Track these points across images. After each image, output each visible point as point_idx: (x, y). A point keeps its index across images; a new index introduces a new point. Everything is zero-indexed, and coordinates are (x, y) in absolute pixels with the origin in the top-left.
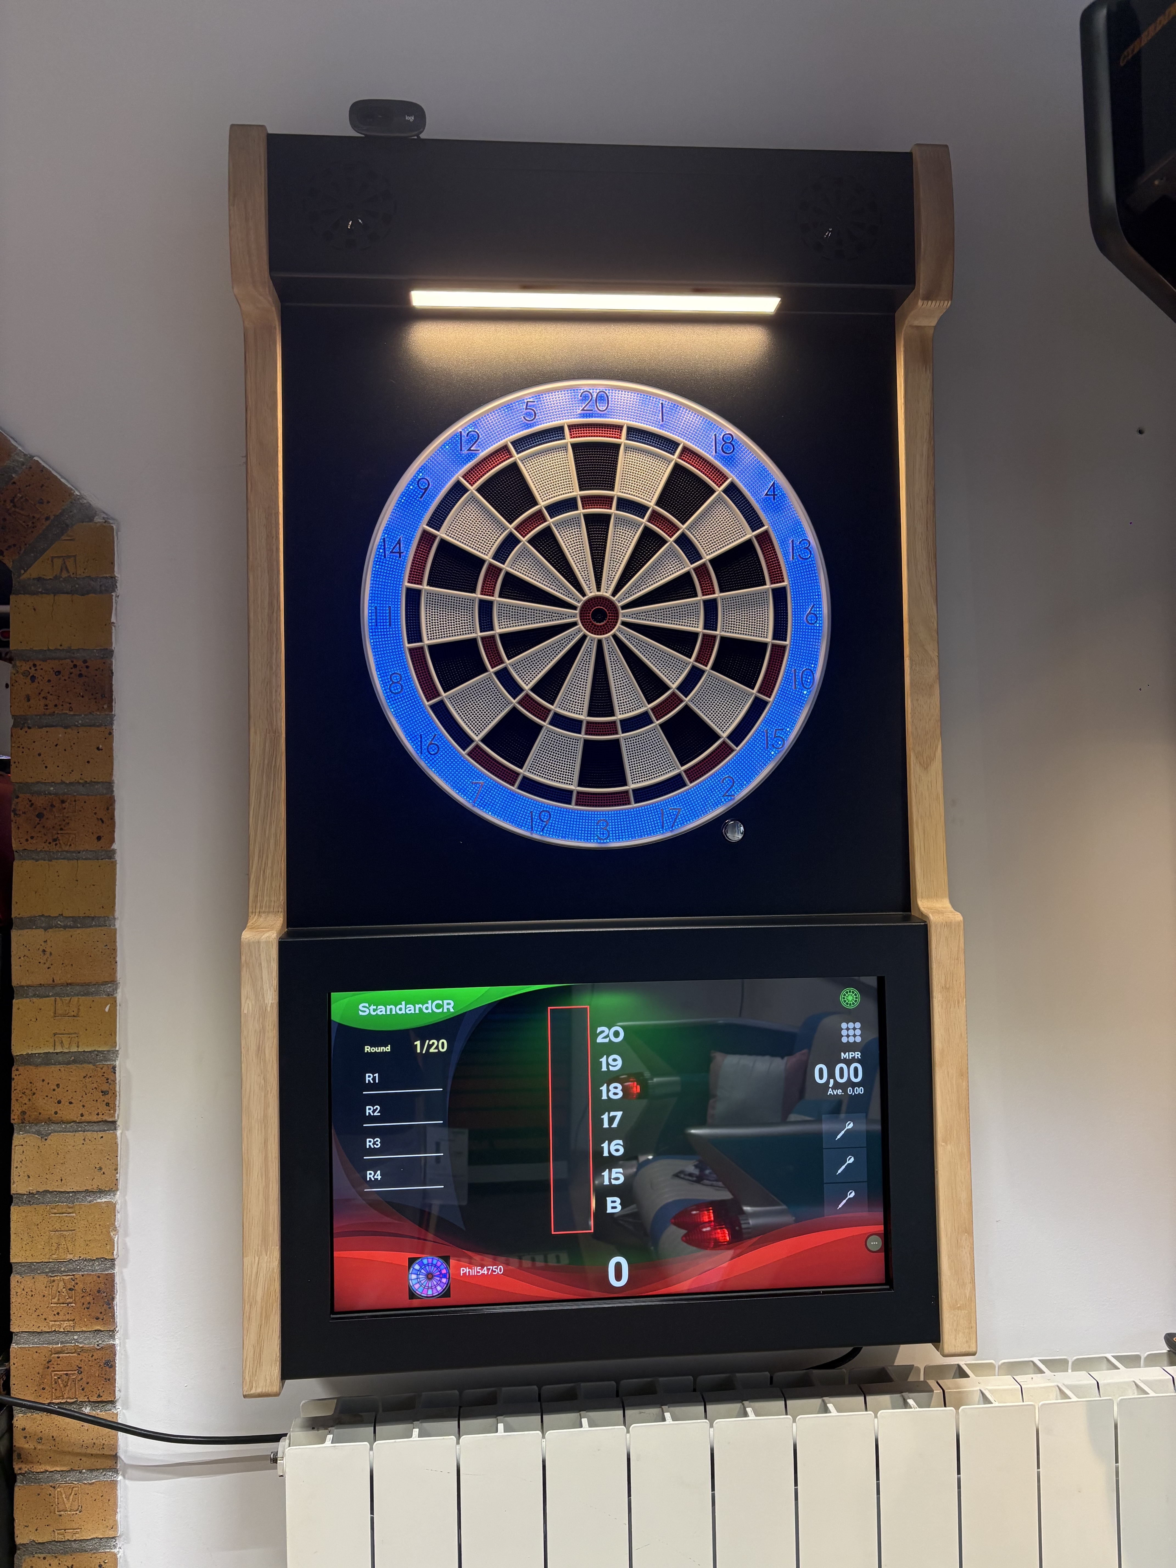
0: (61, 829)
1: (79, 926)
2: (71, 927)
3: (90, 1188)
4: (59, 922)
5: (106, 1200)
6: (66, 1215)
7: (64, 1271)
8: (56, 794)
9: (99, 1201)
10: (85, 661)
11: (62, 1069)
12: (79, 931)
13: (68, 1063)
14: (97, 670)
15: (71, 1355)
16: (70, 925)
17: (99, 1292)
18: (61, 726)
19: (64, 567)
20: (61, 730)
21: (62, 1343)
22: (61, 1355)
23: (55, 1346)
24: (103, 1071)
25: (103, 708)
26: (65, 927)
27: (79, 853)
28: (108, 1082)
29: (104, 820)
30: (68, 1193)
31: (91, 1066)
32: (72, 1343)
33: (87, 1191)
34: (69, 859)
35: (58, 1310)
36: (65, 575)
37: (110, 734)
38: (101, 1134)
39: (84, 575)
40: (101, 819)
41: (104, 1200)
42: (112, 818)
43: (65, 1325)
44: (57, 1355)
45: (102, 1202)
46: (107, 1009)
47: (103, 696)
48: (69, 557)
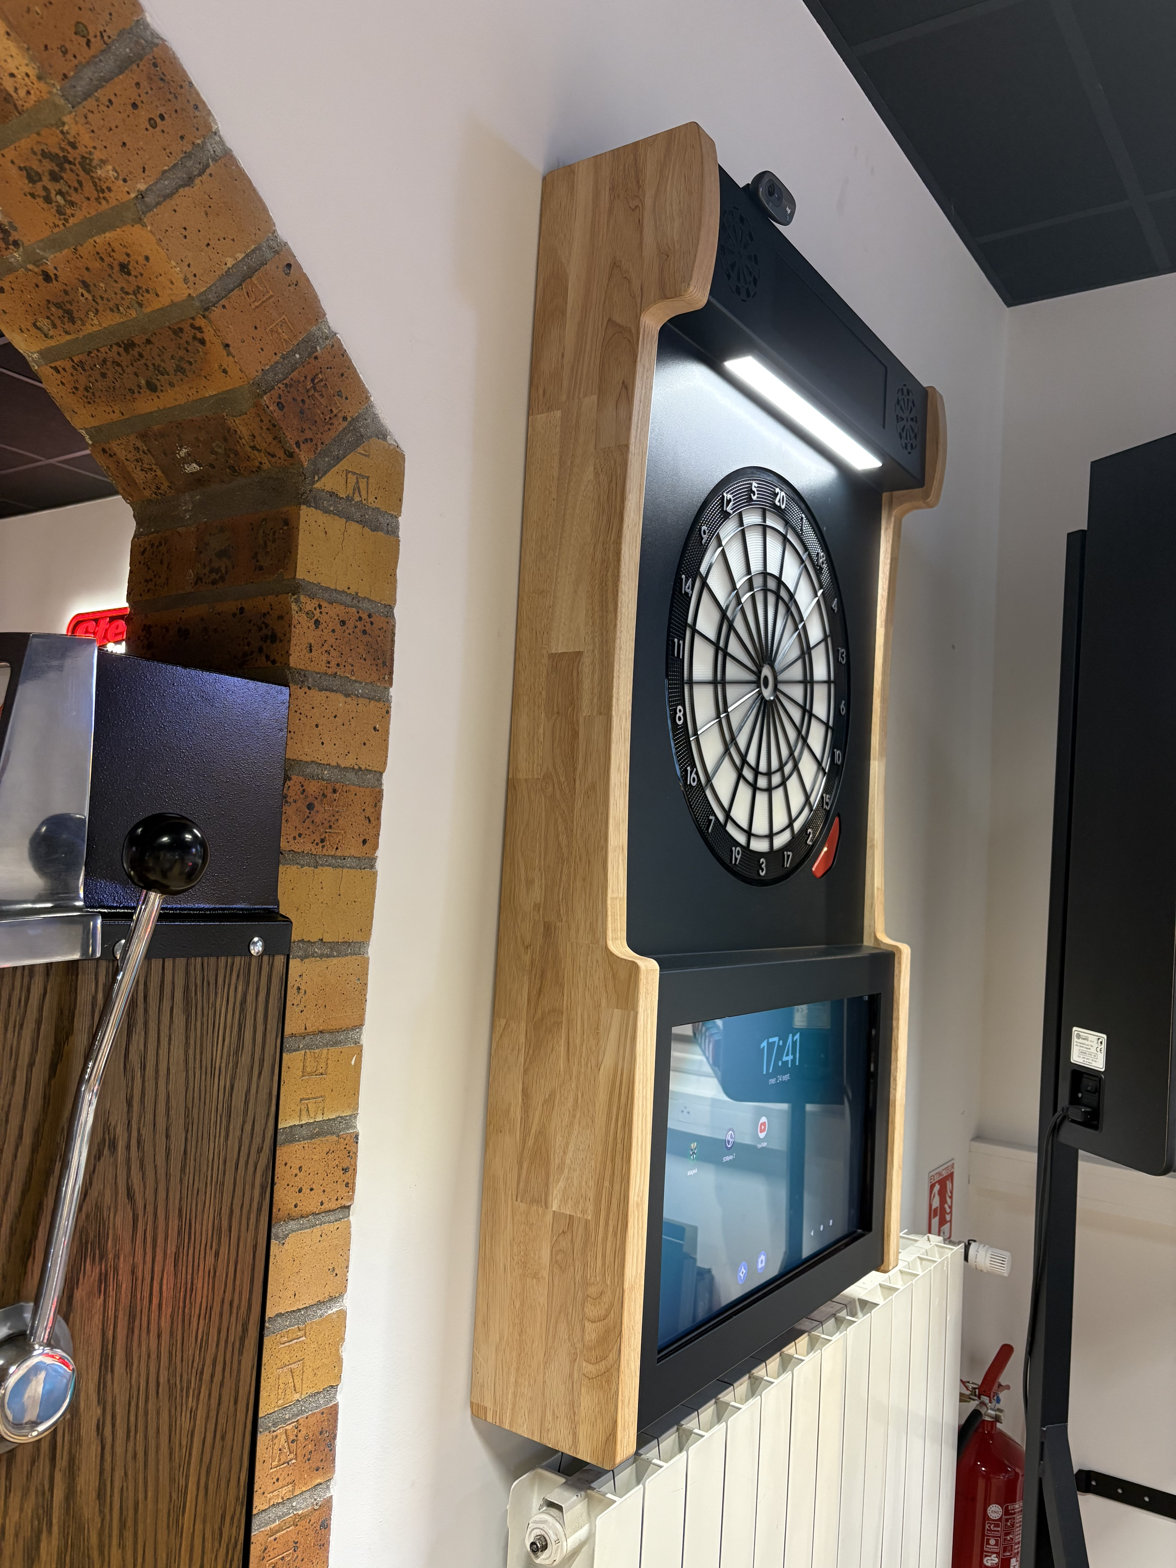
0: (330, 827)
1: (335, 954)
2: (328, 956)
3: (321, 1298)
4: (316, 950)
5: (336, 1309)
6: (296, 1341)
7: (289, 1419)
8: (329, 781)
9: (330, 1312)
10: (370, 616)
11: (306, 1146)
12: (335, 961)
13: (312, 1137)
14: (380, 629)
15: (288, 1530)
16: (327, 954)
17: (321, 1433)
18: (341, 692)
19: (357, 489)
20: (341, 698)
21: (280, 1518)
22: (277, 1535)
23: (273, 1526)
24: (346, 1142)
25: (384, 678)
26: (321, 956)
27: (344, 859)
28: (349, 1156)
29: (371, 819)
30: (299, 1310)
31: (335, 1138)
32: (290, 1514)
33: (320, 1302)
34: (335, 867)
35: (278, 1476)
36: (357, 498)
37: (388, 712)
38: (337, 1224)
39: (374, 505)
40: (368, 818)
41: (335, 1310)
42: (378, 818)
43: (284, 1493)
44: (273, 1538)
45: (333, 1313)
46: (353, 1062)
47: (384, 663)
48: (363, 477)
